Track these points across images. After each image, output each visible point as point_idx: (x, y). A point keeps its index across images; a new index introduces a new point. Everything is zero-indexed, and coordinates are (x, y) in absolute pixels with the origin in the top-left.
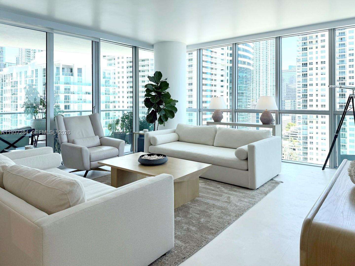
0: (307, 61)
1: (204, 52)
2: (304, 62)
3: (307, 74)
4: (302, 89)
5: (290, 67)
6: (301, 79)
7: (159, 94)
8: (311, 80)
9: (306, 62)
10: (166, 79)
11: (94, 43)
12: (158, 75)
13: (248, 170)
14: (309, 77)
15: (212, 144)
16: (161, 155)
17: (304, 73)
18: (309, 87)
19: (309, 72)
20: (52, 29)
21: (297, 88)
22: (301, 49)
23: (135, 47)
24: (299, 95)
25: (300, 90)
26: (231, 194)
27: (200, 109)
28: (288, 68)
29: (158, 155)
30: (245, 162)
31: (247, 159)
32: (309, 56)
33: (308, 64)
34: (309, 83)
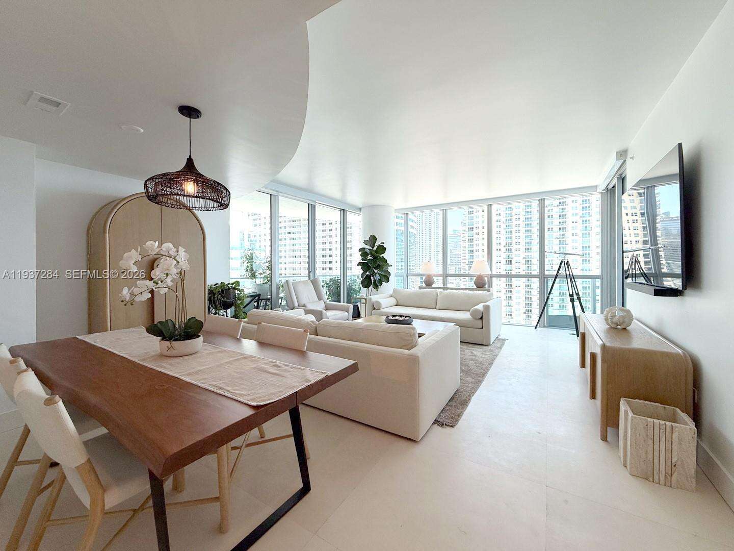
0: (473, 225)
1: (410, 216)
2: (470, 227)
3: (473, 239)
4: (467, 256)
5: (454, 231)
6: (467, 244)
7: (375, 258)
8: (477, 245)
9: (472, 227)
10: (383, 243)
11: (310, 206)
12: (373, 239)
13: (482, 328)
14: (475, 242)
15: (434, 307)
16: (404, 316)
17: (470, 238)
18: (475, 254)
19: (475, 237)
20: (278, 192)
21: (462, 254)
22: (467, 212)
23: (344, 210)
24: (464, 261)
25: (465, 257)
26: (473, 350)
27: (407, 274)
28: (452, 233)
29: (401, 316)
30: (480, 321)
31: (481, 318)
32: (475, 220)
33: (474, 228)
34: (475, 248)
